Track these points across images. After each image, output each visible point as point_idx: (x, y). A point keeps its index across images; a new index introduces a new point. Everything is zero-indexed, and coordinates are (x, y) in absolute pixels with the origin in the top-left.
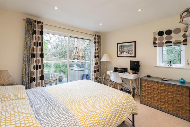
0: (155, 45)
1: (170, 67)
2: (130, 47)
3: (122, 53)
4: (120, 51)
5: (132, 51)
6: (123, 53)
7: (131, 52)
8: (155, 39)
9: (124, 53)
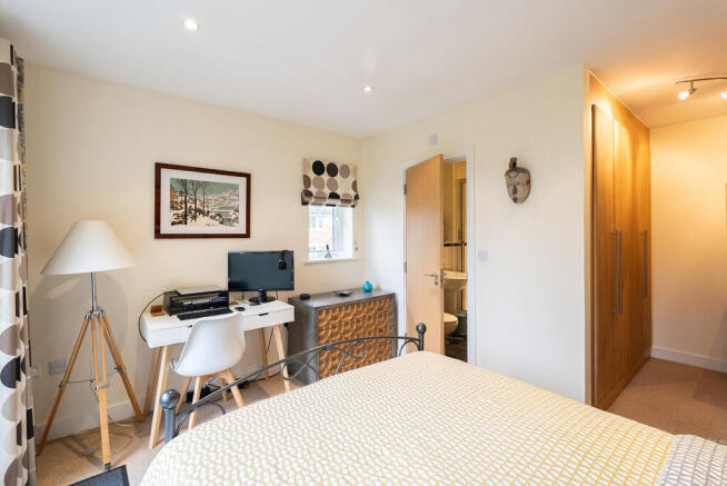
0: (306, 199)
1: (328, 259)
2: (226, 195)
3: (185, 216)
4: (172, 207)
5: (237, 211)
6: (195, 217)
7: (234, 217)
8: (306, 180)
9: (200, 217)
